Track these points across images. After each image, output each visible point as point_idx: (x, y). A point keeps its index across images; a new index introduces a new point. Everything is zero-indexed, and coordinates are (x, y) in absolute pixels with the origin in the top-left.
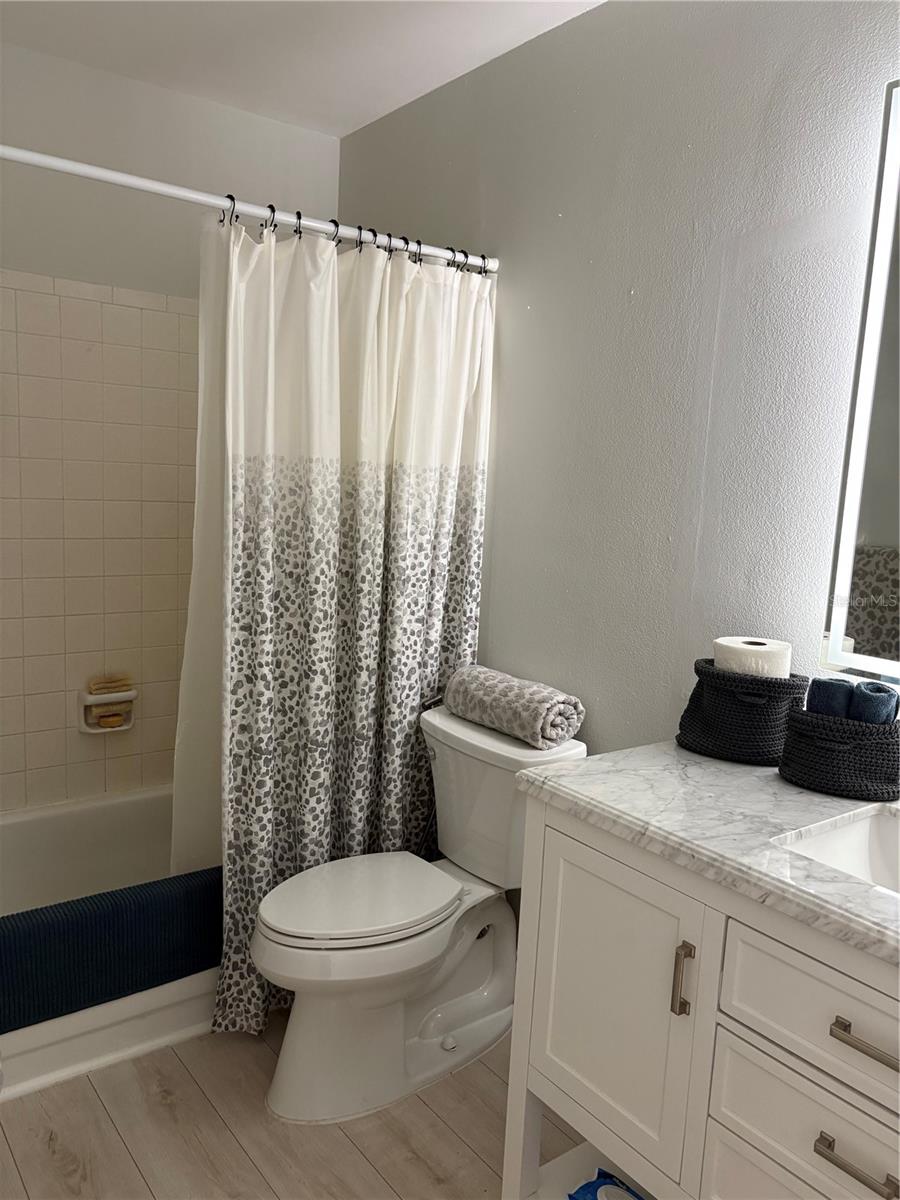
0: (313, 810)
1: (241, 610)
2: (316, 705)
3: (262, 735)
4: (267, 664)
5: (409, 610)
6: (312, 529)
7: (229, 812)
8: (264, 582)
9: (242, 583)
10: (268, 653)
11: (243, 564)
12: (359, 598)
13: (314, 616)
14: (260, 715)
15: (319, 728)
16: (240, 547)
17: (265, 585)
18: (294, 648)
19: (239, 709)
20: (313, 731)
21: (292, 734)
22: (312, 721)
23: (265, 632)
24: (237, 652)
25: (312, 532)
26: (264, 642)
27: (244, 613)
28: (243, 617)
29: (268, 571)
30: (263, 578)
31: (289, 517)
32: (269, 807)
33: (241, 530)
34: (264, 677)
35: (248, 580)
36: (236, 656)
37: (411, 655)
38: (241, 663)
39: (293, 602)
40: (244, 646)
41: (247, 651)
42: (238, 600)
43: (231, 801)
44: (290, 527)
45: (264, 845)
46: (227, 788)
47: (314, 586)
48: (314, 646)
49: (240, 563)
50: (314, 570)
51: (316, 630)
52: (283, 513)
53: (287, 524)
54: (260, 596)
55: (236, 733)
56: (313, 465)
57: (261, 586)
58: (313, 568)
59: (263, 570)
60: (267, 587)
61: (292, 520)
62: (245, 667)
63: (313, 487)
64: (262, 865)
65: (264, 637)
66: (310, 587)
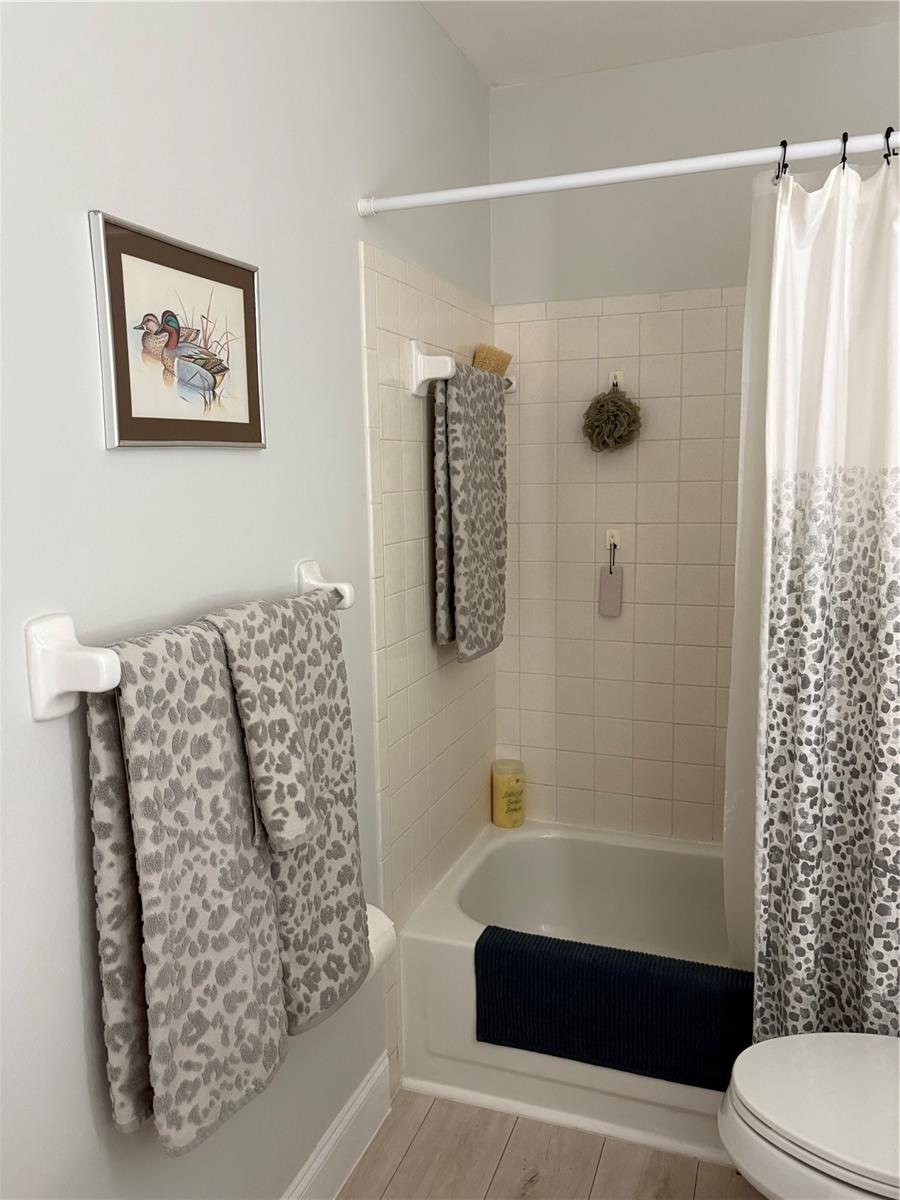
0: (878, 956)
1: (785, 667)
2: (884, 812)
3: (799, 832)
4: (809, 742)
6: (884, 566)
7: (762, 916)
8: (807, 635)
9: (787, 633)
10: (810, 728)
11: (790, 609)
13: (883, 688)
15: (888, 845)
16: (785, 588)
17: (809, 638)
18: (867, 727)
19: (781, 792)
20: (879, 848)
21: (862, 842)
22: (878, 833)
23: (808, 700)
24: (779, 719)
25: (883, 571)
26: (805, 712)
28: (789, 677)
29: (813, 621)
30: (805, 629)
31: (866, 549)
32: (810, 928)
34: (803, 759)
39: (868, 665)
40: (789, 713)
41: (792, 720)
43: (765, 903)
44: (866, 563)
45: (801, 974)
46: (760, 885)
48: (882, 730)
52: (861, 544)
53: (864, 557)
54: (802, 653)
60: (810, 642)
61: (869, 553)
62: (788, 739)
64: (799, 999)
65: (804, 706)
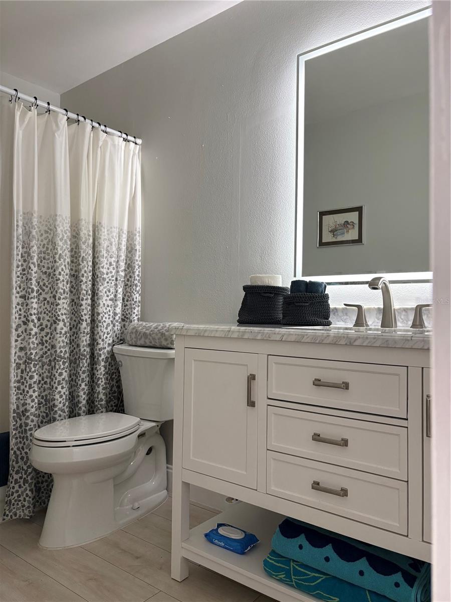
0: (60, 392)
1: (20, 288)
2: (60, 337)
3: (32, 351)
5: (106, 295)
6: (57, 248)
7: (14, 393)
9: (21, 274)
10: (35, 309)
11: (22, 264)
12: (81, 285)
13: (58, 291)
14: (31, 341)
15: (62, 349)
16: (20, 255)
17: (33, 273)
18: (47, 310)
19: (19, 339)
20: (59, 351)
21: (47, 354)
22: (58, 346)
23: (34, 298)
24: (18, 309)
25: (57, 250)
26: (33, 302)
27: (22, 289)
28: (21, 291)
29: (35, 267)
30: (32, 270)
31: (44, 244)
32: (36, 390)
33: (20, 247)
34: (33, 321)
35: (24, 272)
36: (17, 311)
37: (108, 317)
38: (20, 315)
39: (47, 287)
40: (22, 306)
41: (23, 309)
42: (19, 282)
43: (15, 387)
44: (45, 249)
45: (33, 410)
46: (13, 380)
47: (58, 276)
48: (59, 307)
49: (20, 263)
50: (58, 268)
51: (59, 299)
52: (41, 243)
53: (43, 247)
55: (17, 351)
56: (58, 217)
57: (31, 274)
58: (57, 268)
59: (32, 266)
61: (46, 246)
62: (22, 317)
63: (57, 227)
64: (32, 421)
66: (56, 277)
